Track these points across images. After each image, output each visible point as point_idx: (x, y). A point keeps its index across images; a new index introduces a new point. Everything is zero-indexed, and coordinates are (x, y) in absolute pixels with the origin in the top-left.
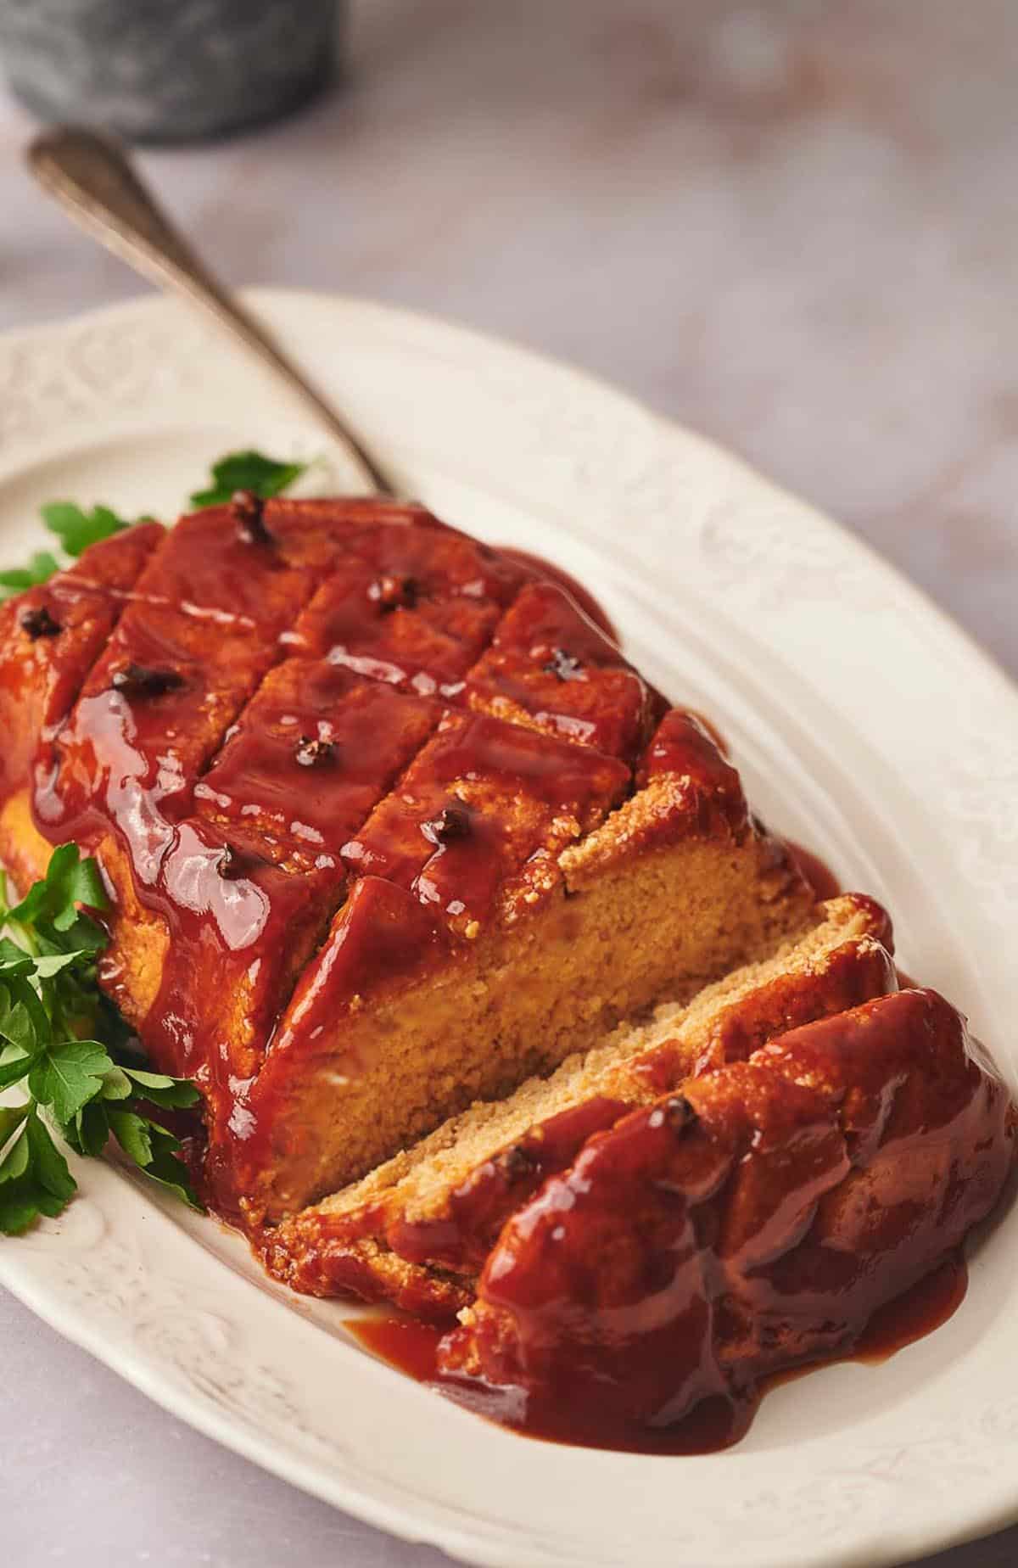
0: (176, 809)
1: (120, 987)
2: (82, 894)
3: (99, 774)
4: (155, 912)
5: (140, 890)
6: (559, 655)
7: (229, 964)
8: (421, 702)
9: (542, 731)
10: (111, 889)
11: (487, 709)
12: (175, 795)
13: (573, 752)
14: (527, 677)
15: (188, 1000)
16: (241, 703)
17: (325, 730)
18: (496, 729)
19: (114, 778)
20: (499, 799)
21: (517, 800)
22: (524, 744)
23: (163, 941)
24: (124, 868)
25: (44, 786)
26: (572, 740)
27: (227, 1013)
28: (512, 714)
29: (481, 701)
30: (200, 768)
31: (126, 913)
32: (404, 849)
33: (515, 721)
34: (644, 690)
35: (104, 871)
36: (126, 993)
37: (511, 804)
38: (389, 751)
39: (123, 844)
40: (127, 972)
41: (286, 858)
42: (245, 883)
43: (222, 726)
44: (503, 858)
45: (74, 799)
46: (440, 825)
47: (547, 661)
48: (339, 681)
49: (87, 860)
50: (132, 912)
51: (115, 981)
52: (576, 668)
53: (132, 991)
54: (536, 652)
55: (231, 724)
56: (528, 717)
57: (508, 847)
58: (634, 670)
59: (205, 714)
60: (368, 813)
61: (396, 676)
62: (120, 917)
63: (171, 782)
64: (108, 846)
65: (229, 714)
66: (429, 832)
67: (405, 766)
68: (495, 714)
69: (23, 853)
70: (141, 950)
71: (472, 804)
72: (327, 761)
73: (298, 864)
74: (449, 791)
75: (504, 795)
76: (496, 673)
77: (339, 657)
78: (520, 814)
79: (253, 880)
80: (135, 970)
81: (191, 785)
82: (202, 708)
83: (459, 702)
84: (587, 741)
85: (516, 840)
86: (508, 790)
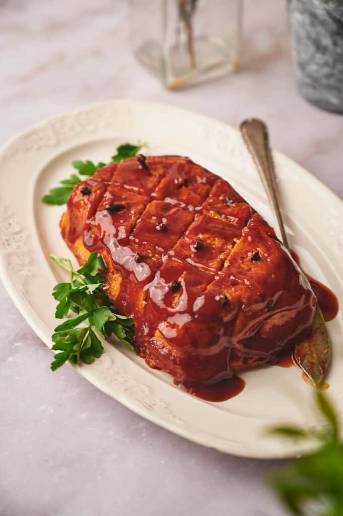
0: (123, 243)
1: (108, 292)
2: (98, 265)
3: (102, 233)
4: (118, 271)
5: (114, 265)
6: (227, 200)
7: (139, 285)
8: (190, 212)
9: (223, 220)
10: (106, 265)
11: (208, 214)
12: (124, 239)
13: (231, 226)
14: (218, 205)
15: (127, 296)
16: (140, 213)
17: (164, 221)
18: (210, 220)
19: (107, 234)
20: (212, 239)
21: (216, 239)
22: (218, 224)
23: (120, 279)
24: (109, 259)
25: (87, 236)
26: (231, 223)
27: (138, 299)
28: (215, 216)
29: (206, 212)
30: (130, 231)
31: (110, 272)
32: (186, 252)
33: (216, 217)
34: (251, 209)
35: (104, 260)
36: (110, 293)
37: (215, 240)
38: (181, 225)
39: (109, 252)
40: (110, 287)
41: (154, 256)
42: (143, 264)
43: (135, 219)
44: (212, 254)
45: (96, 239)
46: (195, 246)
47: (224, 201)
48: (168, 207)
49: (99, 257)
50: (112, 271)
51: (107, 290)
52: (232, 203)
53: (112, 293)
54: (221, 198)
55: (138, 218)
56: (219, 217)
57: (214, 251)
58: (247, 203)
59: (131, 216)
60: (176, 243)
61: (183, 205)
62: (108, 273)
63: (122, 235)
64: (105, 253)
65: (138, 216)
66: (193, 248)
67: (185, 230)
68: (210, 215)
69: (81, 254)
70: (114, 282)
71: (204, 239)
72: (165, 229)
73: (157, 258)
74: (198, 237)
75: (213, 238)
76: (210, 204)
77: (168, 200)
78: (217, 243)
79: (146, 263)
80: (112, 287)
81: (128, 236)
82: (130, 215)
83: (200, 212)
84: (236, 223)
85: (216, 250)
86: (214, 236)
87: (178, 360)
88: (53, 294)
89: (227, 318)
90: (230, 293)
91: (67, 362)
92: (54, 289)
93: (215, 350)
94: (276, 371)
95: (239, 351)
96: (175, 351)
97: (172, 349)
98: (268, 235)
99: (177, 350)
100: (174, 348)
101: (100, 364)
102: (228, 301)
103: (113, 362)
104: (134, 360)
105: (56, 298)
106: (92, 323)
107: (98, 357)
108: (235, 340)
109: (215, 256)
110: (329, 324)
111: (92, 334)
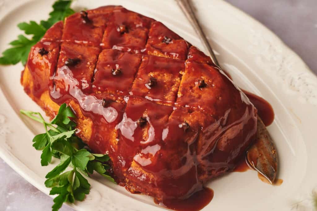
0: (88, 92)
1: (81, 135)
2: (68, 114)
3: (67, 87)
4: (87, 117)
5: (83, 112)
6: (166, 38)
7: (110, 126)
8: (136, 55)
9: (166, 57)
10: (75, 113)
11: (152, 54)
12: (87, 88)
13: (175, 61)
14: (159, 45)
15: (100, 136)
16: (95, 63)
17: (117, 66)
18: (155, 58)
19: (71, 87)
20: (161, 75)
21: (165, 74)
22: (163, 61)
23: (91, 123)
24: (78, 106)
25: (53, 90)
26: (174, 58)
27: (111, 138)
28: (158, 55)
29: (151, 52)
30: (91, 81)
31: (80, 118)
32: (143, 91)
33: (159, 56)
34: (187, 43)
35: (72, 108)
36: (83, 136)
37: (164, 76)
38: (133, 68)
39: (77, 102)
40: (82, 131)
41: (117, 99)
42: (110, 108)
43: (93, 70)
44: (165, 88)
45: (62, 92)
46: (150, 84)
47: (163, 40)
48: (116, 54)
49: (68, 107)
50: (81, 117)
51: (79, 134)
52: (170, 41)
53: (84, 135)
54: (160, 38)
55: (95, 69)
56: (162, 55)
57: (166, 86)
58: (182, 39)
59: (89, 67)
60: (132, 84)
61: (129, 50)
62: (78, 119)
63: (85, 85)
64: (72, 102)
65: (94, 66)
66: (148, 86)
67: (137, 71)
68: (154, 54)
69: (48, 106)
70: (85, 126)
71: (155, 76)
72: (120, 73)
73: (120, 100)
74: (149, 75)
75: (162, 74)
76: (152, 45)
77: (115, 47)
78: (166, 78)
79: (112, 107)
80: (84, 130)
81: (91, 86)
82: (87, 66)
83: (145, 53)
84: (177, 58)
85: (167, 84)
86: (163, 72)
87: (156, 183)
88: (34, 145)
89: (191, 141)
90: (189, 120)
91: (64, 204)
92: (33, 141)
93: (185, 169)
94: (236, 176)
95: (204, 166)
96: (152, 176)
97: (149, 175)
98: (207, 63)
99: (154, 175)
100: (151, 174)
101: (91, 199)
102: (190, 126)
103: (101, 195)
104: (115, 189)
105: (37, 148)
106: (76, 165)
107: (88, 193)
108: (199, 157)
109: (167, 89)
110: (269, 128)
111: (78, 175)
